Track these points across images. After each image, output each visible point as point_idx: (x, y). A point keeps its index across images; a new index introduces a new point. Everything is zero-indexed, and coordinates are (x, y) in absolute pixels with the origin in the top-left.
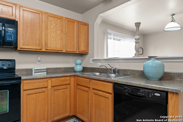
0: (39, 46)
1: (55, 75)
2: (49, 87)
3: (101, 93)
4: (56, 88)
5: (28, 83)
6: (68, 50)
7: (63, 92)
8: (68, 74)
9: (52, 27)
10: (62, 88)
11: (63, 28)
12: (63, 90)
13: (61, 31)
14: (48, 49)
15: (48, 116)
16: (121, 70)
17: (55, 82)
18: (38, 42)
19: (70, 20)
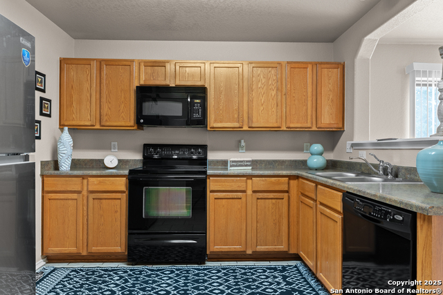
0: (238, 122)
1: (258, 172)
2: (249, 192)
3: (328, 211)
4: (261, 195)
5: (216, 181)
6: (292, 125)
7: (273, 204)
8: (284, 173)
9: (259, 86)
10: (273, 197)
11: (282, 84)
12: (274, 201)
13: (277, 90)
14: (253, 125)
15: (246, 239)
16: (403, 168)
17: (259, 184)
18: (236, 116)
19: (296, 65)
